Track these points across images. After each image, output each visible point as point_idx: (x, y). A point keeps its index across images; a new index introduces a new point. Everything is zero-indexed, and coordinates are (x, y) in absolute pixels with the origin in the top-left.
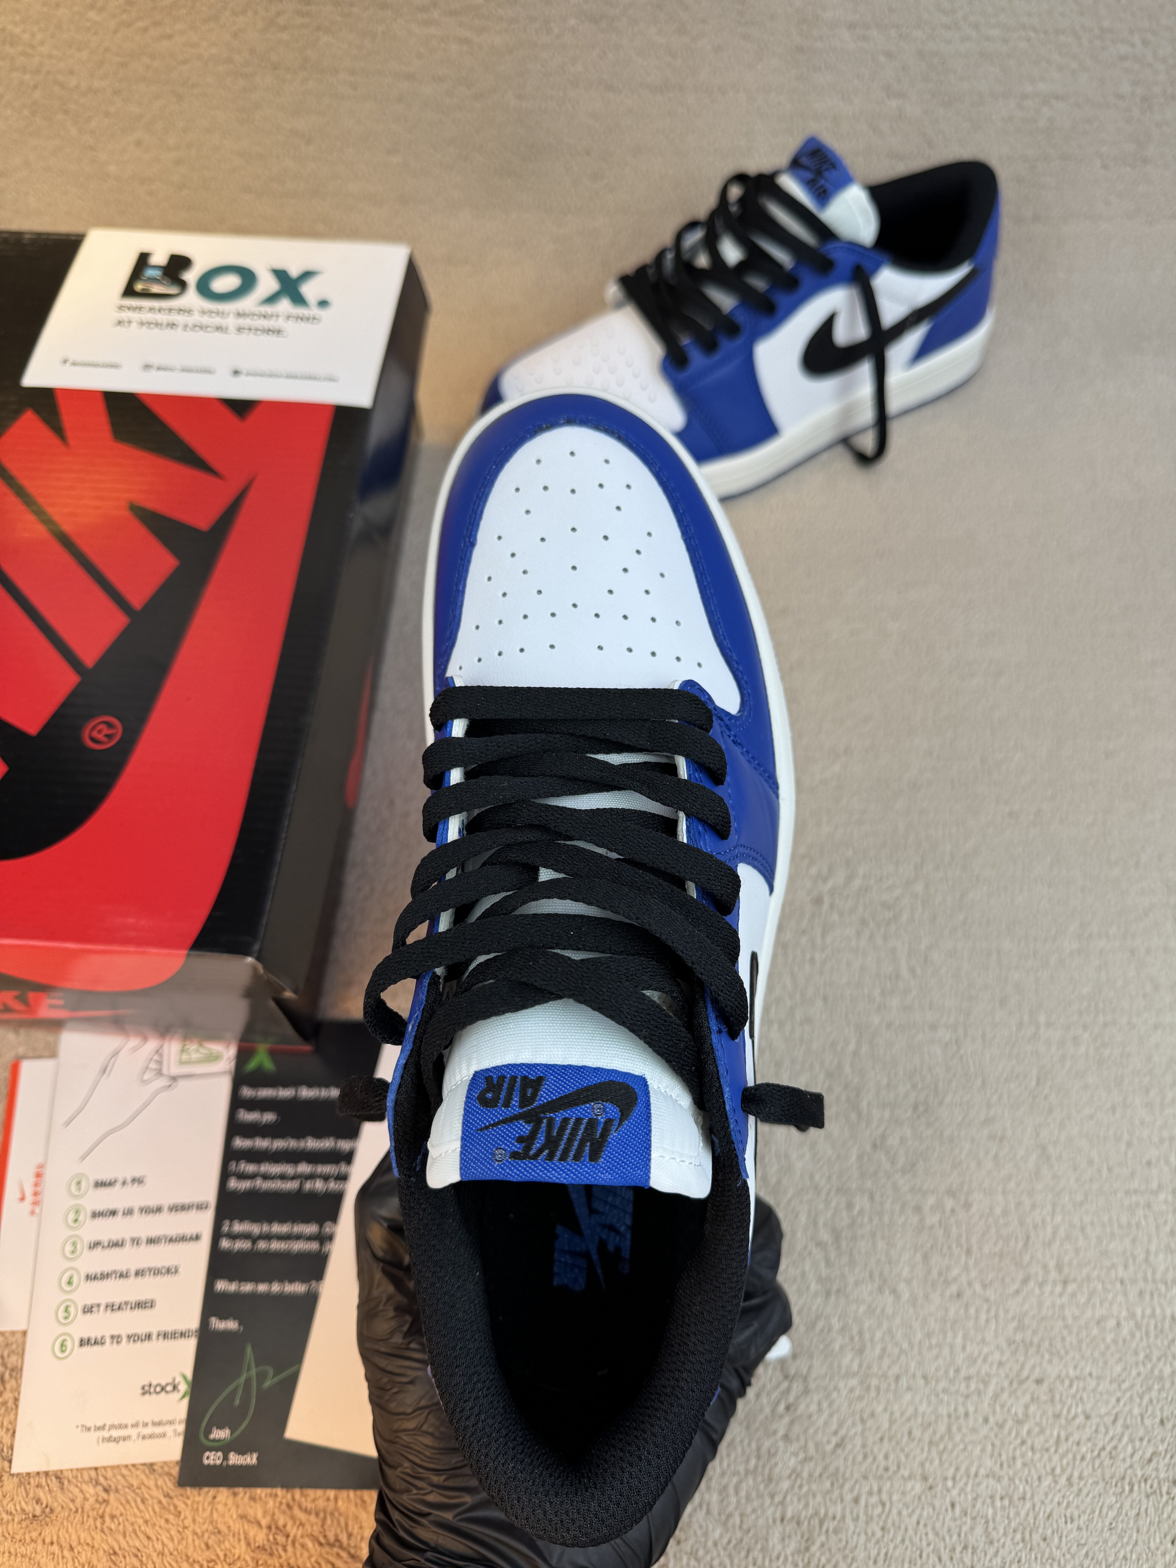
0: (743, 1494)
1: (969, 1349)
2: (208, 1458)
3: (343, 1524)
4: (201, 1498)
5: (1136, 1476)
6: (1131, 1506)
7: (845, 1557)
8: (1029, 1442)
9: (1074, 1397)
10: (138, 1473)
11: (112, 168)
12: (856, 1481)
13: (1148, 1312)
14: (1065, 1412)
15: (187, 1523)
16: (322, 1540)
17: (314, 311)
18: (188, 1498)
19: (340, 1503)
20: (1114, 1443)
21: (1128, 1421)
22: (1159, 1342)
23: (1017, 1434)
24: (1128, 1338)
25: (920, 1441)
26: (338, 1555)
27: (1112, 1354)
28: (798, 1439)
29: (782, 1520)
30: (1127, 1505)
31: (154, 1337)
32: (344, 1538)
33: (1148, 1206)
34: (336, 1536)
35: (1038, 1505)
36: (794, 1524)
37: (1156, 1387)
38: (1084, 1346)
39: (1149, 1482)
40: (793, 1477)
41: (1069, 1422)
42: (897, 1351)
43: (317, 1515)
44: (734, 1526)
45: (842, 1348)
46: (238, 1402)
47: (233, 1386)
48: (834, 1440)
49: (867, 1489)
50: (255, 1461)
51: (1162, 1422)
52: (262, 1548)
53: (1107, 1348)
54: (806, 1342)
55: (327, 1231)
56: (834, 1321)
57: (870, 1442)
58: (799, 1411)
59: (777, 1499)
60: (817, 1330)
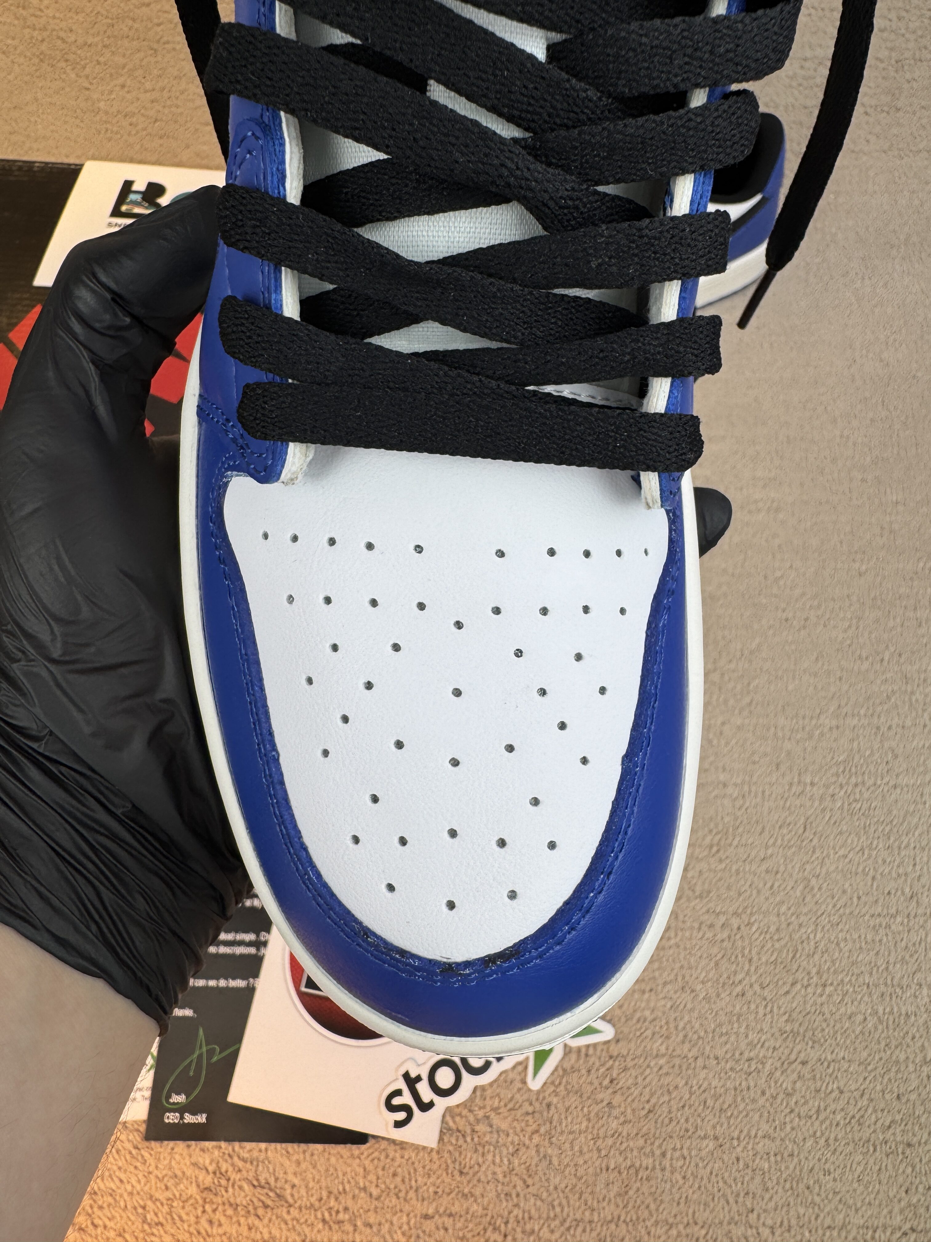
0: (577, 1148)
1: (750, 1037)
2: (168, 1118)
3: (271, 1170)
4: (162, 1150)
5: (879, 1138)
6: (875, 1163)
7: (655, 1200)
8: (797, 1110)
9: (831, 1075)
11: (102, 105)
12: (664, 1140)
13: (888, 1010)
14: (823, 1088)
15: (151, 1169)
16: (256, 1183)
18: (152, 1149)
19: (269, 1152)
20: (862, 1112)
21: (873, 1096)
22: (896, 1033)
23: (787, 1104)
24: (873, 1030)
25: (713, 1108)
26: (267, 1194)
27: (860, 1043)
28: (619, 1106)
29: (607, 1170)
30: (871, 1161)
32: (272, 1181)
33: (888, 926)
34: (266, 1179)
35: (803, 1160)
36: (616, 1173)
37: (894, 1069)
38: (839, 1037)
39: (888, 1144)
40: (616, 1136)
41: (827, 1095)
42: (695, 1037)
43: (252, 1163)
44: (570, 1174)
45: (654, 1034)
46: (191, 1074)
47: (188, 1061)
48: (647, 1107)
49: (672, 1146)
50: (204, 1120)
51: (898, 1097)
52: (208, 1189)
53: (856, 1037)
54: (626, 1030)
55: (262, 939)
56: (647, 1013)
57: (674, 1109)
58: (621, 1083)
59: (603, 1153)
60: (634, 1021)
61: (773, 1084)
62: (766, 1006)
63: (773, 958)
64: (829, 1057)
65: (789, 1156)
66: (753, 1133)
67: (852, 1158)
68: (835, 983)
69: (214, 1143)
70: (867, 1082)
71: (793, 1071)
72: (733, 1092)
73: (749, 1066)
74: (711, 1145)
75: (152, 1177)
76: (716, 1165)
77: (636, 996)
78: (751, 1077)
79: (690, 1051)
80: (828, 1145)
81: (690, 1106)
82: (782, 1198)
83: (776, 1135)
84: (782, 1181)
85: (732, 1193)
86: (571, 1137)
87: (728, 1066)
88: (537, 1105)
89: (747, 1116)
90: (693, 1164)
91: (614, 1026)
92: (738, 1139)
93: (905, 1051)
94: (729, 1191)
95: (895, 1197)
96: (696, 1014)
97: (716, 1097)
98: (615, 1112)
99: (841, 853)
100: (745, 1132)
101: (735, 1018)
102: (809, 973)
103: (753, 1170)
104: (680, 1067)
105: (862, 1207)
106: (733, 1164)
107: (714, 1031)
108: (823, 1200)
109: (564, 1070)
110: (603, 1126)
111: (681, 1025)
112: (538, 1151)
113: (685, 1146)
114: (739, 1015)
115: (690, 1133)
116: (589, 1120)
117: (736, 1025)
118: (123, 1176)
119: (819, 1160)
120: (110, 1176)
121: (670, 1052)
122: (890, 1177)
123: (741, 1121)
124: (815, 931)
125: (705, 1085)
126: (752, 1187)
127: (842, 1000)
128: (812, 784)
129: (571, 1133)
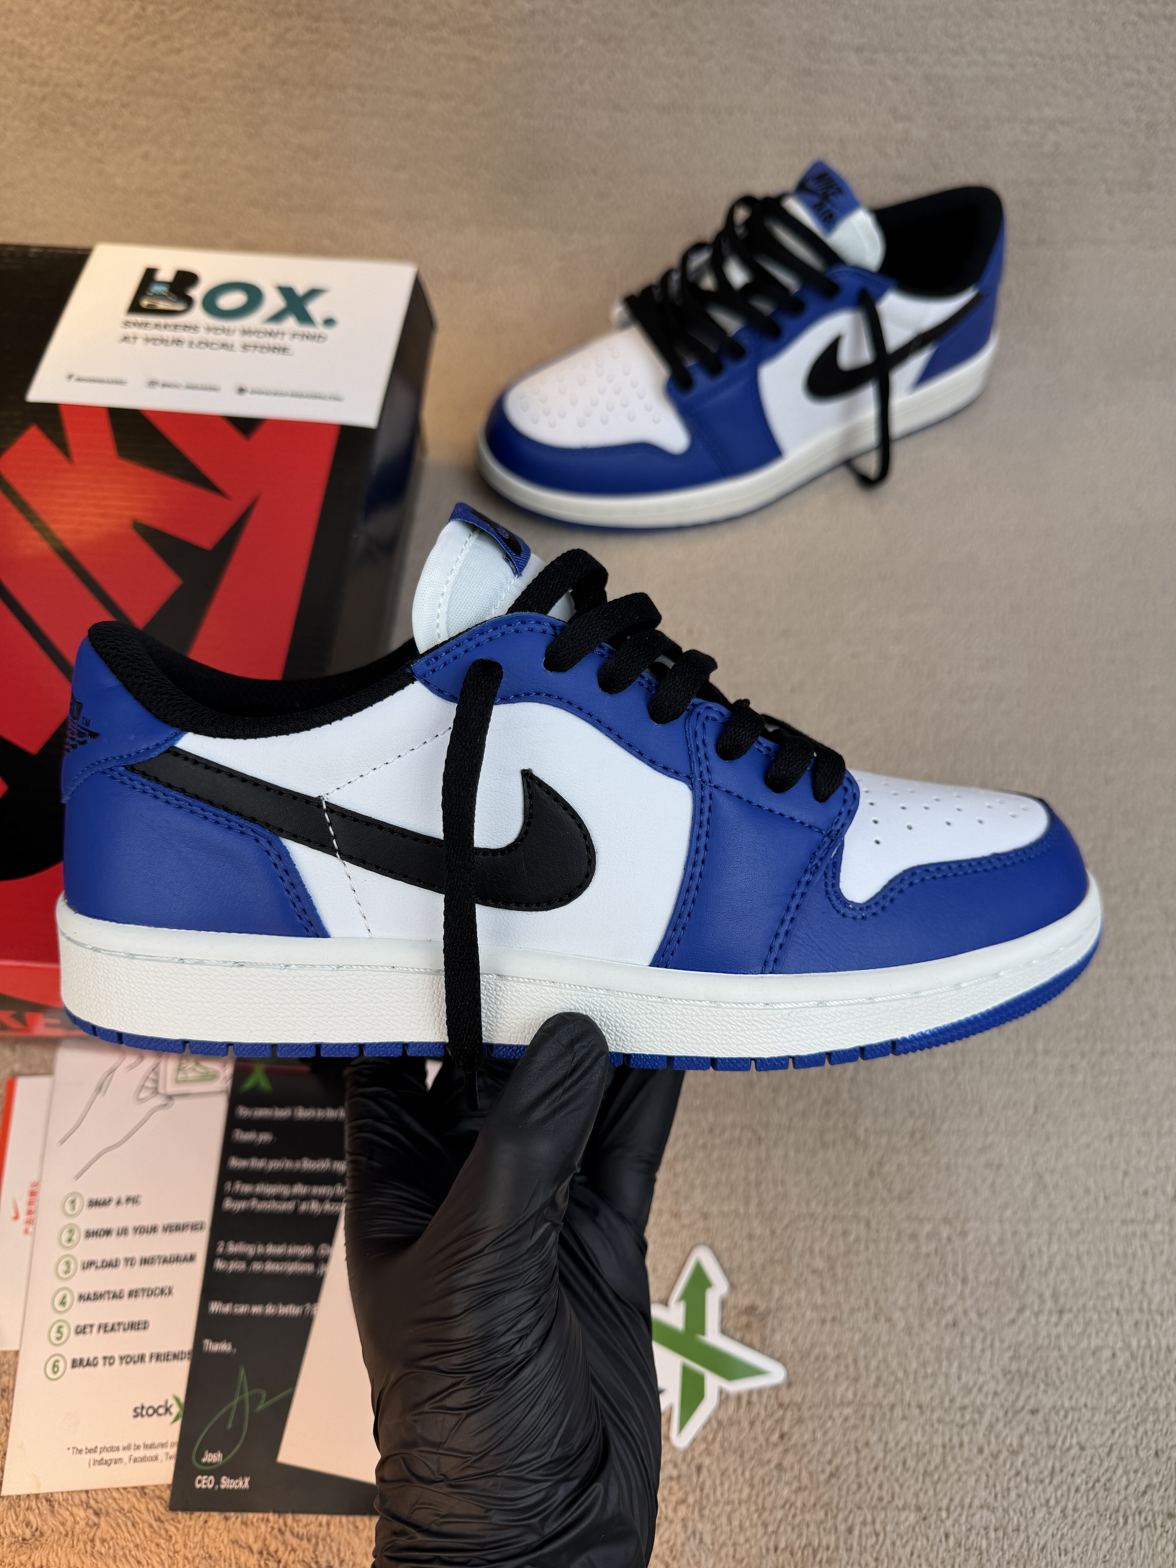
0: (736, 1523)
1: (964, 1378)
2: (200, 1482)
3: (335, 1550)
4: (192, 1523)
5: (1130, 1508)
6: (1125, 1539)
8: (1024, 1473)
9: (1069, 1427)
10: (129, 1496)
11: (119, 181)
12: (851, 1512)
13: (1144, 1342)
14: (1060, 1443)
15: (177, 1547)
17: (320, 329)
18: (179, 1522)
19: (332, 1528)
20: (1108, 1475)
21: (1123, 1453)
22: (1154, 1373)
23: (1012, 1464)
24: (1124, 1369)
25: (914, 1471)
27: (1108, 1385)
28: (792, 1468)
29: (776, 1549)
30: (1121, 1537)
31: (147, 1358)
33: (1145, 1235)
34: (328, 1561)
35: (1032, 1536)
36: (787, 1554)
37: (1151, 1419)
38: (1079, 1377)
39: (1143, 1515)
40: (788, 1506)
41: (1064, 1452)
42: (892, 1379)
43: (309, 1540)
44: (727, 1555)
45: (837, 1376)
46: (230, 1426)
47: (224, 1410)
48: (828, 1470)
49: (861, 1519)
50: (246, 1485)
51: (1156, 1454)
53: (1103, 1378)
54: (800, 1370)
55: (322, 1252)
56: (829, 1349)
57: (864, 1471)
58: (793, 1440)
59: (770, 1529)
60: (812, 1358)
61: (993, 1439)
62: (984, 1340)
63: (993, 1277)
64: (1067, 1404)
65: (1013, 1531)
66: (967, 1501)
67: (1096, 1532)
68: (1075, 1309)
69: (260, 1515)
70: (1117, 1434)
71: (1019, 1423)
72: (940, 1450)
73: (963, 1416)
74: (912, 1518)
75: (180, 1558)
76: (919, 1544)
77: (815, 1327)
78: (964, 1431)
79: (884, 1397)
80: (1065, 1517)
81: (885, 1469)
83: (996, 1505)
86: (728, 1508)
87: (935, 1416)
88: (684, 1468)
89: (959, 1479)
90: (888, 1542)
91: (785, 1364)
92: (948, 1509)
93: (1166, 1396)
96: (893, 1349)
97: (919, 1456)
98: (787, 1477)
99: (1084, 1140)
100: (957, 1500)
101: (944, 1355)
102: (1041, 1296)
103: (967, 1550)
104: (872, 1418)
106: (941, 1541)
107: (916, 1372)
109: (720, 1423)
110: (770, 1494)
111: (874, 1363)
112: (685, 1527)
113: (878, 1521)
114: (950, 1351)
115: (885, 1502)
116: (752, 1486)
117: (945, 1364)
118: (141, 1556)
119: (1053, 1536)
120: (125, 1556)
121: (858, 1398)
122: (1145, 1556)
123: (952, 1487)
124: (1049, 1243)
125: (905, 1440)
127: (1084, 1330)
129: (728, 1503)
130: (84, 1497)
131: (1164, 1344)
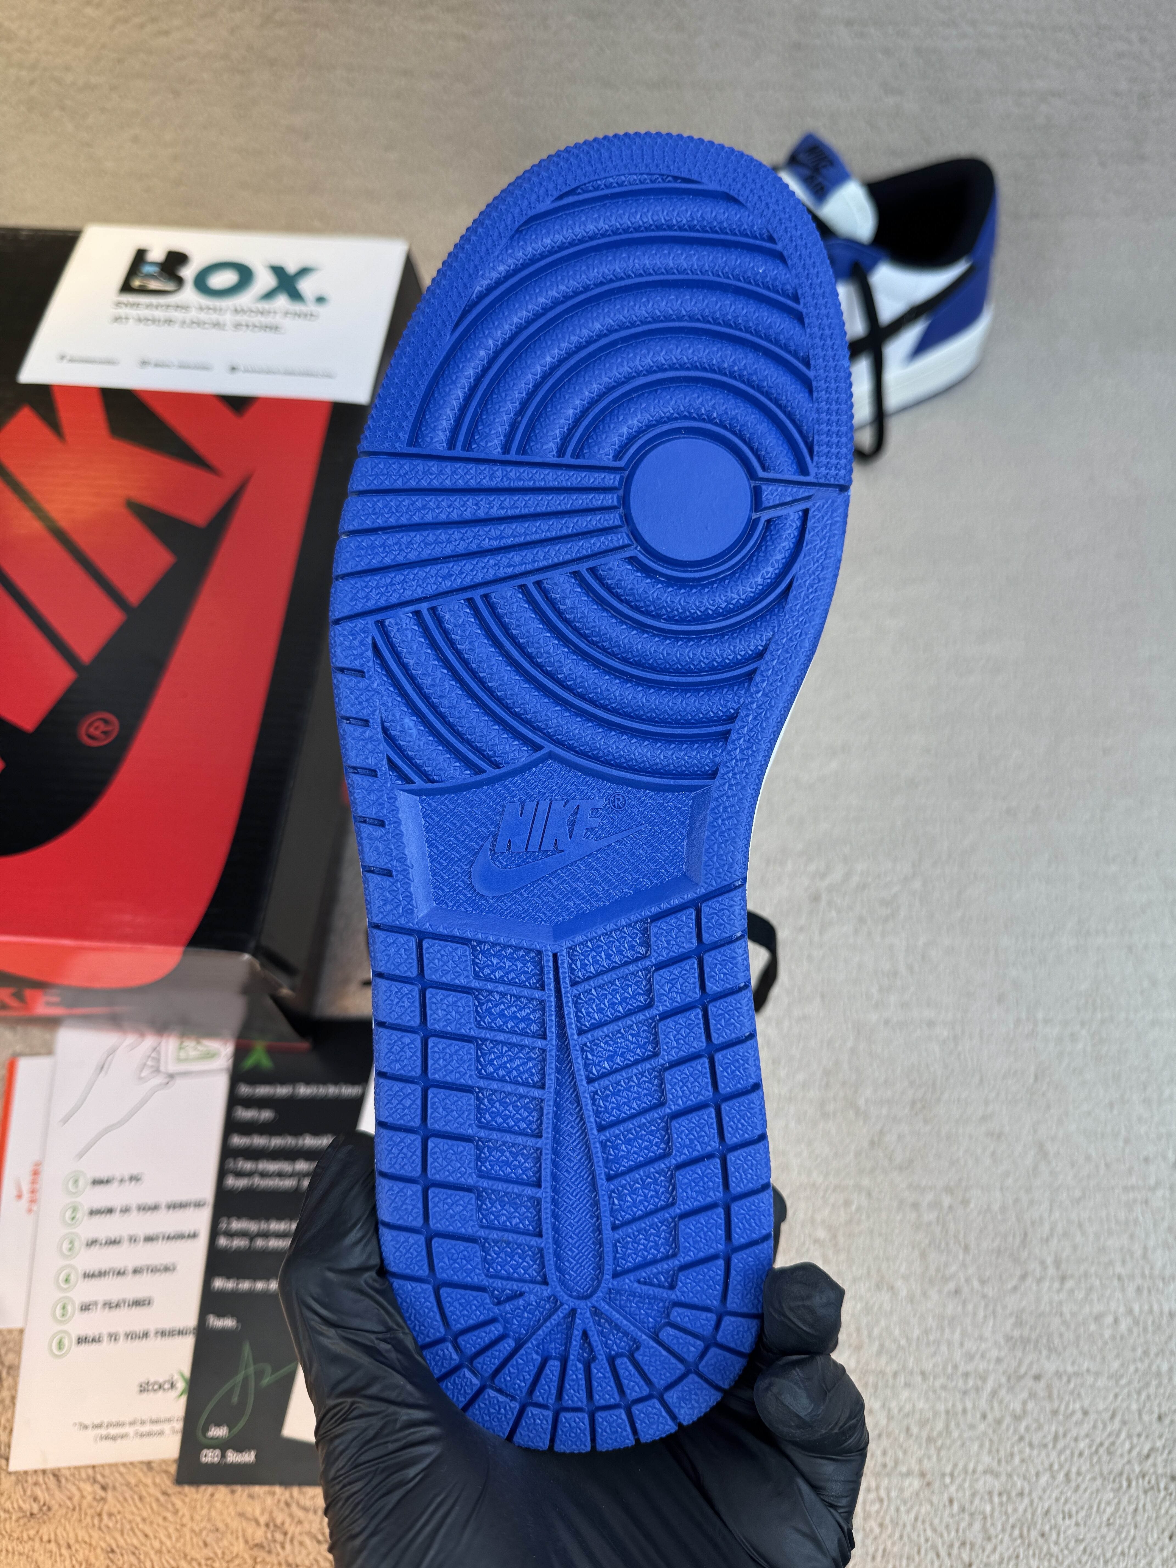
1: (967, 1345)
2: (206, 1456)
4: (199, 1496)
5: (1134, 1472)
6: (1129, 1502)
8: (1027, 1438)
9: (1072, 1393)
10: (136, 1470)
11: (109, 165)
13: (1146, 1308)
14: (1063, 1408)
15: (184, 1521)
16: (320, 1537)
17: (312, 307)
18: (186, 1495)
20: (1112, 1439)
21: (1126, 1417)
22: (1157, 1338)
23: (1015, 1430)
24: (1126, 1334)
25: (917, 1437)
27: (1110, 1350)
30: (1125, 1501)
31: (152, 1335)
33: (1146, 1202)
35: (1036, 1501)
37: (1154, 1383)
38: (1082, 1342)
39: (1147, 1478)
41: (1067, 1418)
42: (895, 1347)
43: (315, 1512)
46: (235, 1400)
47: (230, 1384)
50: (253, 1459)
51: (1160, 1418)
52: (260, 1546)
69: (267, 1488)
75: (186, 1531)
76: (923, 1510)
79: (887, 1364)
81: (888, 1436)
82: (1008, 1549)
84: (1009, 1528)
85: (943, 1543)
87: (938, 1384)
90: (892, 1508)
92: (952, 1475)
94: (939, 1542)
95: (1155, 1544)
104: (876, 1386)
105: (1112, 1557)
106: (944, 1506)
107: (918, 1339)
108: (1062, 1551)
111: (876, 1331)
113: (882, 1487)
115: (888, 1469)
118: (148, 1529)
119: (1057, 1500)
120: (132, 1529)
121: (861, 1366)
122: (1149, 1519)
125: (908, 1407)
126: (970, 1536)
128: (1046, 1021)
130: (90, 1471)
131: (1166, 1309)
